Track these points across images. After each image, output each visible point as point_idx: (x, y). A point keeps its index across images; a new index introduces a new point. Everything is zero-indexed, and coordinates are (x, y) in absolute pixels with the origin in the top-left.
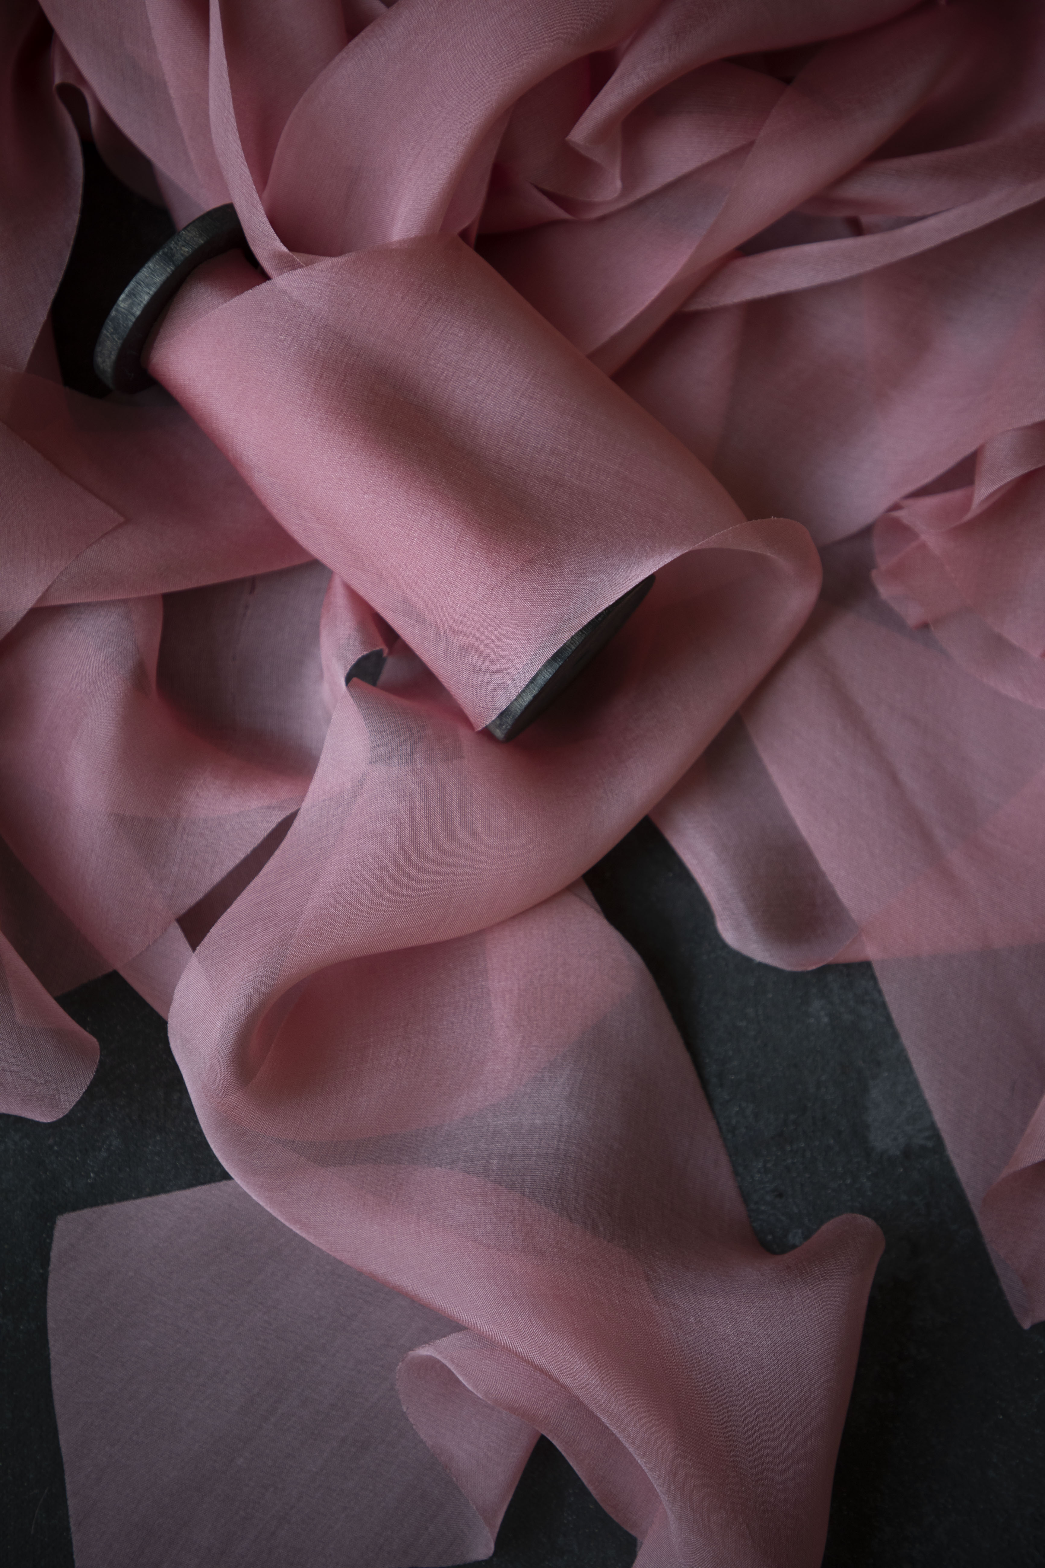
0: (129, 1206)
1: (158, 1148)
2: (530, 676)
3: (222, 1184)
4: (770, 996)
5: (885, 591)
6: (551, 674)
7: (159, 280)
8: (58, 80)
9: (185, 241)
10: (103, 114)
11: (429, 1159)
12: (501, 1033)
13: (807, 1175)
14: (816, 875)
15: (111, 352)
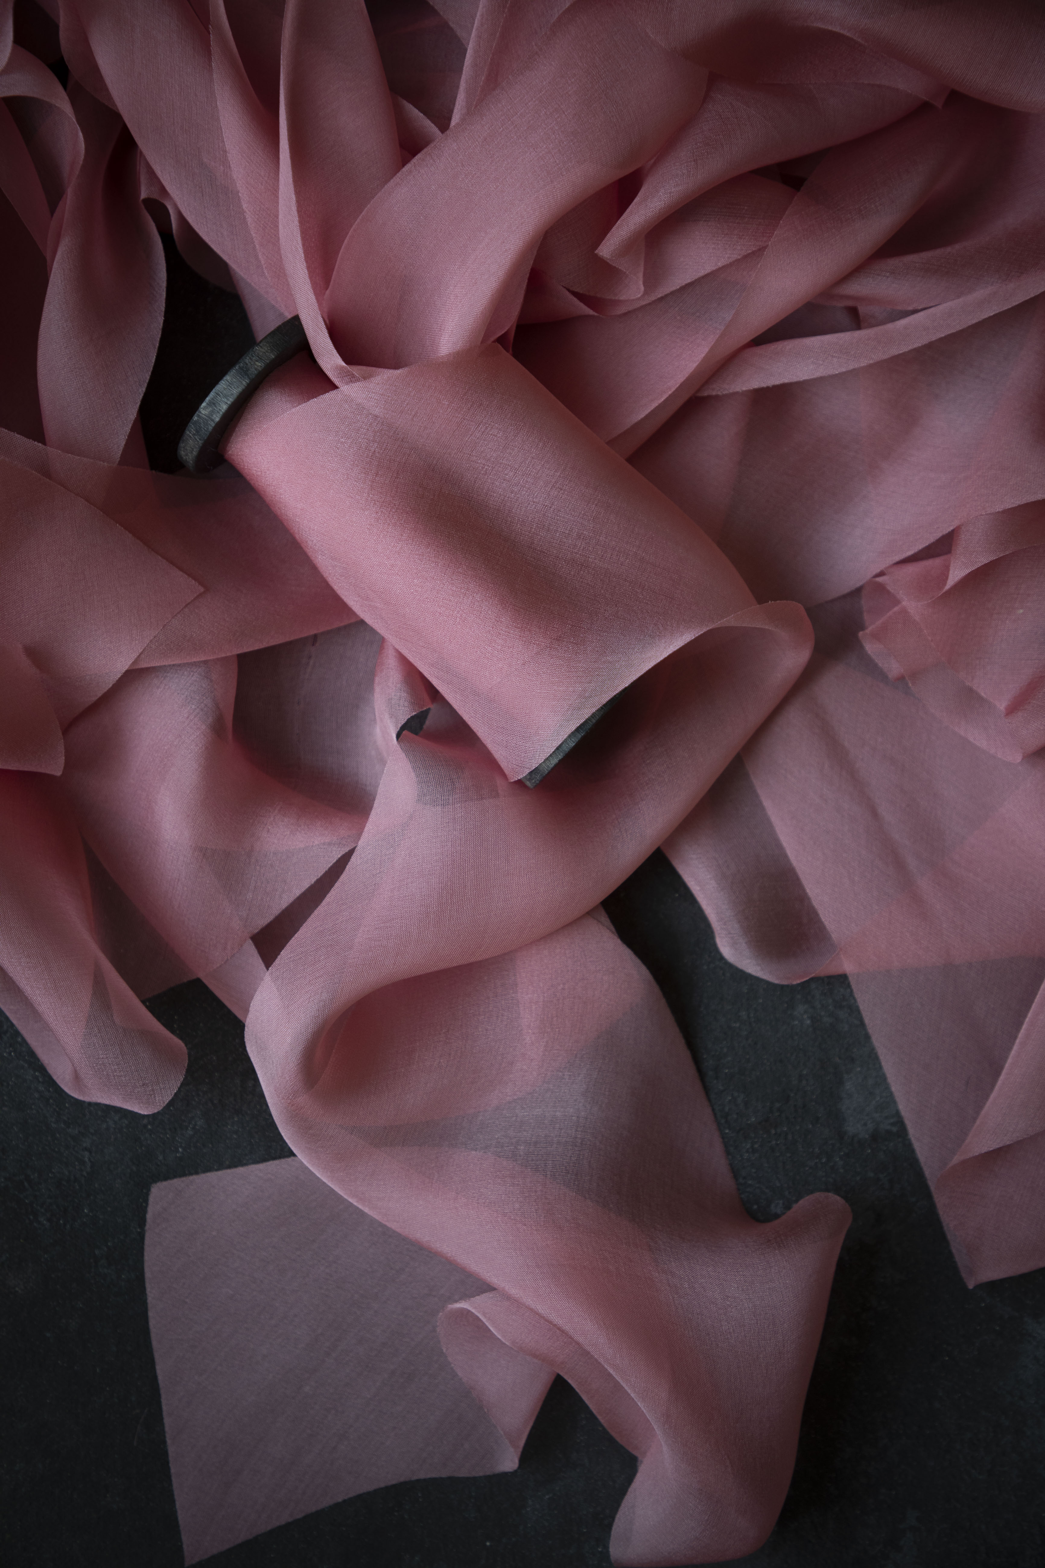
0: (212, 1177)
1: (235, 1127)
2: (556, 744)
3: (290, 1160)
4: (761, 1001)
5: (871, 648)
6: (574, 743)
7: (236, 391)
8: (143, 195)
9: (258, 357)
10: (183, 220)
11: (466, 1144)
12: (528, 1039)
13: (788, 1155)
14: (803, 898)
15: (193, 449)
